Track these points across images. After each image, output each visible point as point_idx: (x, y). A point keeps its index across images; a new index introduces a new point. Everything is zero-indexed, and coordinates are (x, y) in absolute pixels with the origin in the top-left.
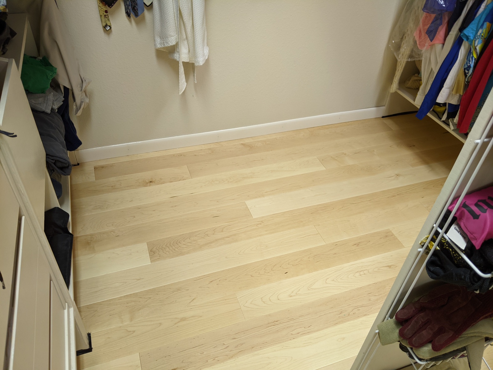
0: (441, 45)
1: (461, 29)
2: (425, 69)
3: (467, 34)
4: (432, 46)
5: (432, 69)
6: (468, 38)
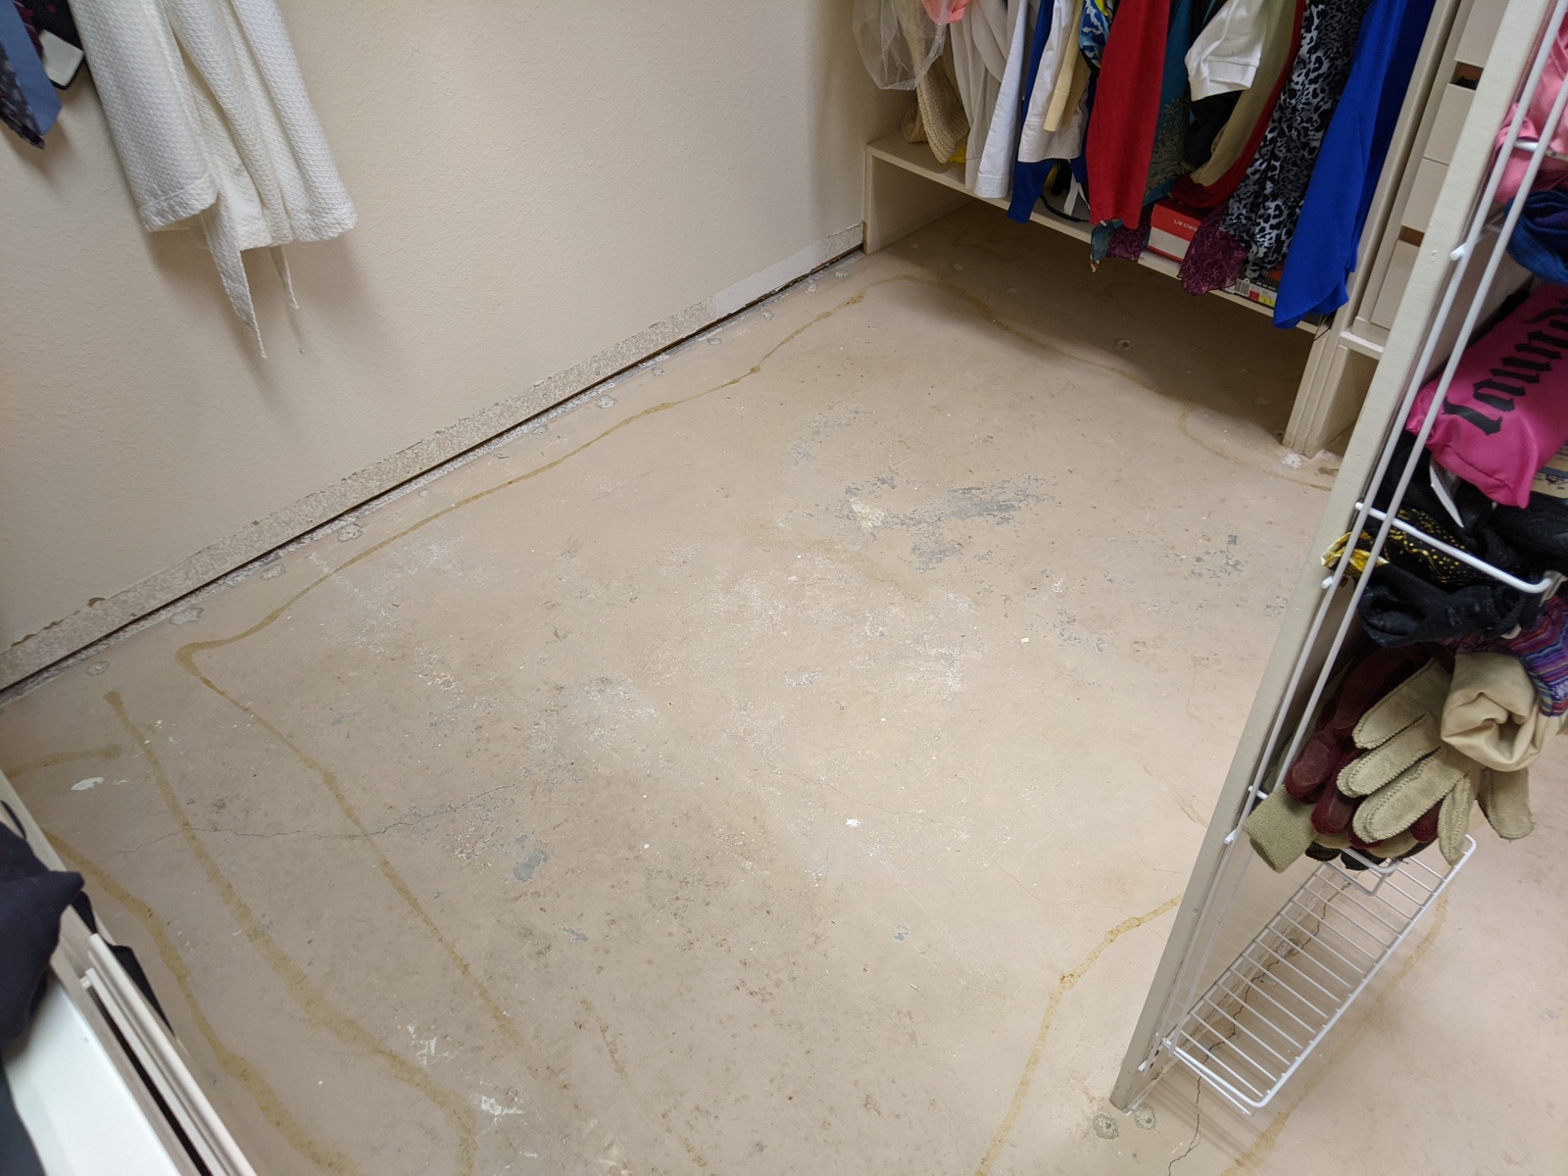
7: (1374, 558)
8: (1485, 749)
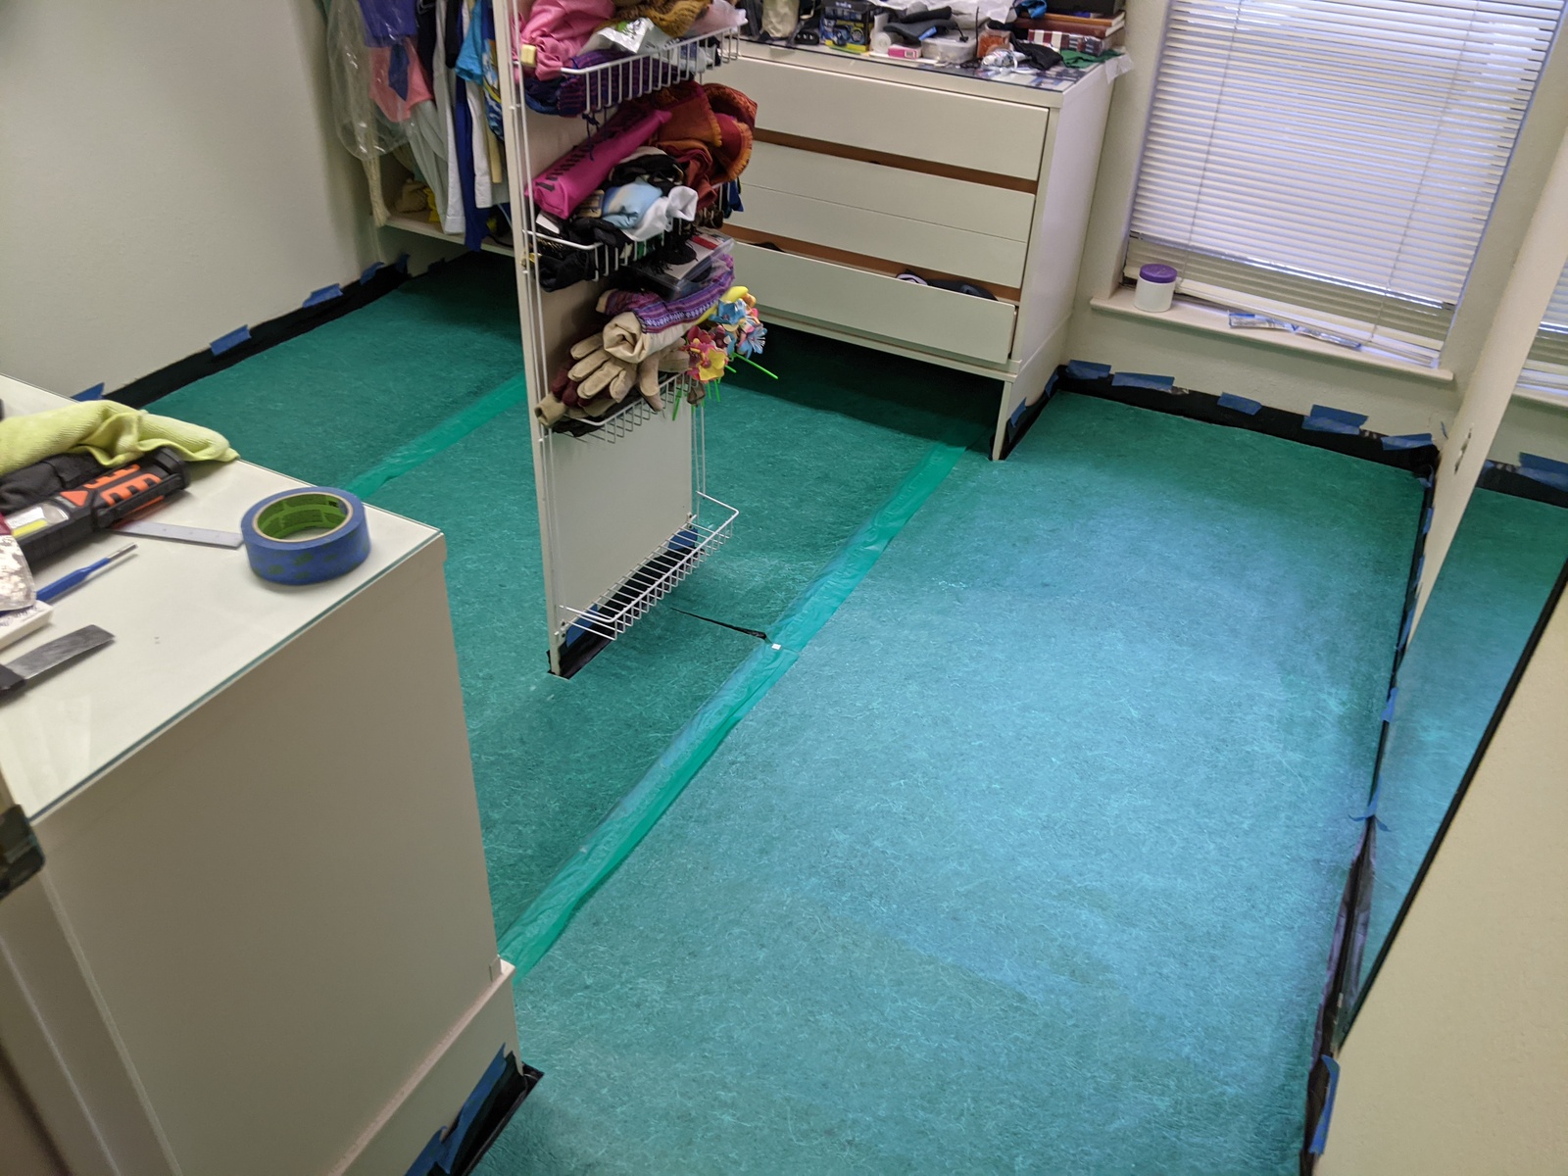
0: (429, 104)
1: (451, 61)
2: (423, 159)
3: (464, 67)
4: (414, 109)
5: (435, 154)
6: (470, 74)
7: (536, 255)
8: (622, 352)
